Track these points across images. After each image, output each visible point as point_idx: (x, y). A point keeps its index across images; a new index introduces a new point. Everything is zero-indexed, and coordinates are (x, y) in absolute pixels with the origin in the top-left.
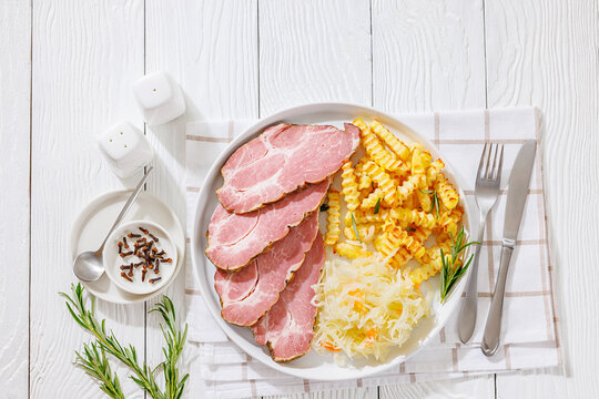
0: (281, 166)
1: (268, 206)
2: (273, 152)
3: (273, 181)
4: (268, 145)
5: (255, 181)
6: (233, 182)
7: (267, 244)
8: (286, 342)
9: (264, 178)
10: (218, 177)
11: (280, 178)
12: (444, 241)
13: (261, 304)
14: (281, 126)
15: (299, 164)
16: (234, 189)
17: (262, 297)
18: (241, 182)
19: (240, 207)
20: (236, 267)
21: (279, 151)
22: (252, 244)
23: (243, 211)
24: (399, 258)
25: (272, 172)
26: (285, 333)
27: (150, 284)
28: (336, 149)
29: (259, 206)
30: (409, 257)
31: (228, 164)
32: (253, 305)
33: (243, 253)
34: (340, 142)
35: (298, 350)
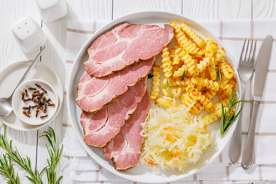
0: (125, 48)
1: (116, 73)
2: (120, 40)
3: (120, 57)
4: (117, 36)
5: (108, 57)
6: (95, 58)
7: (114, 96)
8: (123, 158)
9: (114, 55)
10: (85, 55)
11: (124, 56)
12: (223, 99)
13: (109, 134)
14: (126, 24)
15: (136, 48)
16: (95, 62)
17: (110, 130)
18: (99, 58)
19: (98, 73)
20: (94, 110)
21: (123, 40)
22: (104, 96)
23: (100, 76)
24: (196, 109)
25: (119, 53)
26: (123, 153)
27: (41, 119)
28: (159, 40)
29: (110, 73)
30: (202, 108)
31: (92, 47)
32: (104, 134)
33: (99, 102)
34: (162, 36)
35: (131, 163)
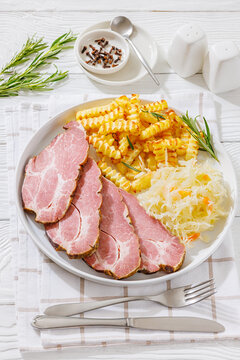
0: (56, 173)
1: (75, 195)
2: (43, 175)
3: (62, 182)
4: (36, 174)
5: (51, 193)
6: (40, 206)
7: (98, 212)
8: (168, 255)
9: (54, 187)
10: (29, 213)
11: (63, 177)
12: (181, 133)
13: (132, 248)
14: (31, 160)
15: (65, 164)
16: (45, 209)
17: (127, 245)
18: (45, 200)
19: (59, 213)
20: (96, 240)
21: (45, 171)
22: (89, 221)
23: (64, 213)
24: (172, 159)
25: (56, 180)
26: (162, 252)
28: (75, 139)
29: (70, 199)
30: (175, 154)
31: (26, 202)
32: (128, 253)
33: (90, 230)
34: (73, 135)
35: (180, 252)
